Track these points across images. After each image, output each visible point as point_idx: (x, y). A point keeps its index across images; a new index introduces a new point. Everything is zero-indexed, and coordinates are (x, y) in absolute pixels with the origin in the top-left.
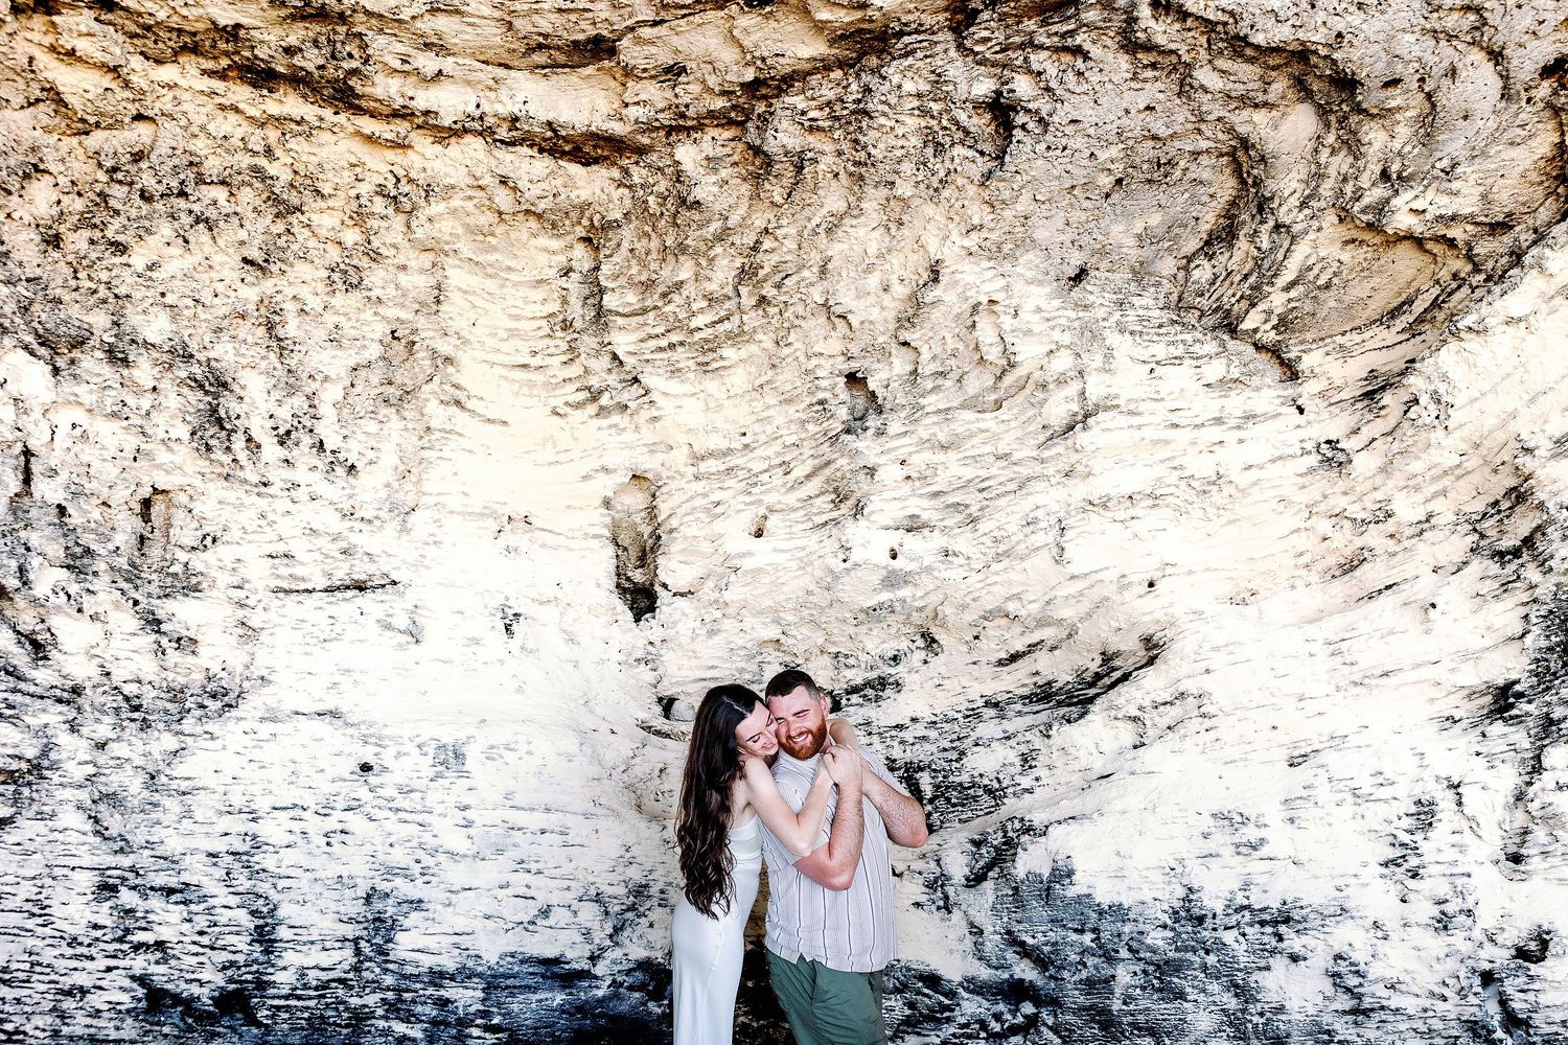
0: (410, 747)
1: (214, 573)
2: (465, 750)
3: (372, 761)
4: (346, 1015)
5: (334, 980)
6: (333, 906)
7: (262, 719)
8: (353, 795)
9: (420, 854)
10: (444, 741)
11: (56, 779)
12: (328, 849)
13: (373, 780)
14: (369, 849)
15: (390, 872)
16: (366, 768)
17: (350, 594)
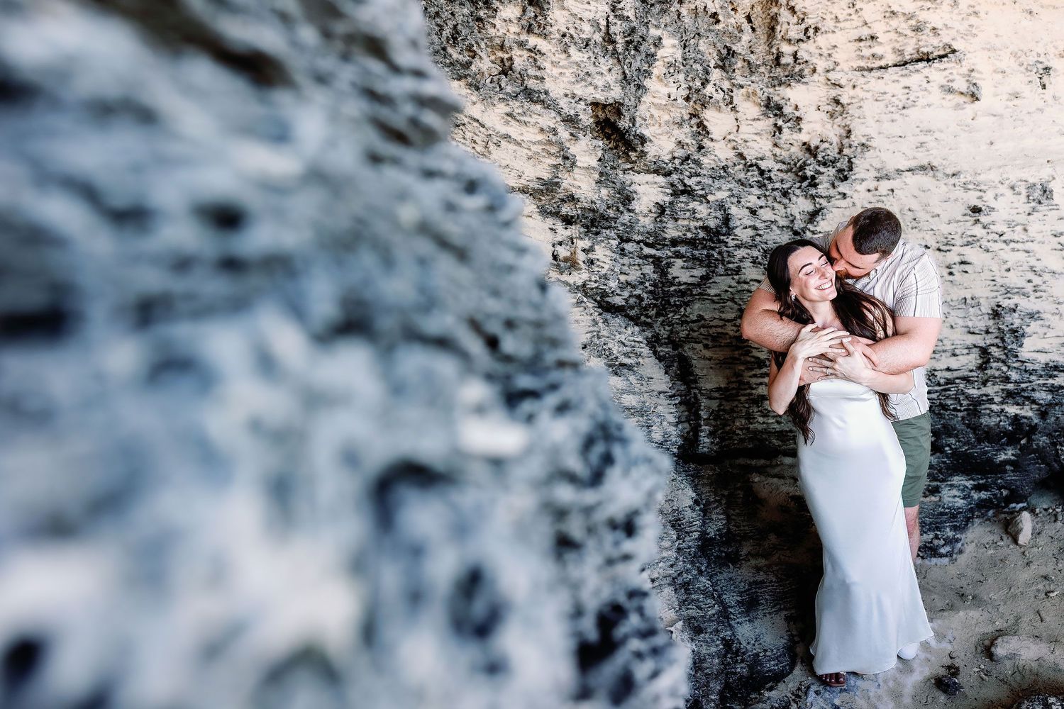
0: (1003, 189)
1: (814, 60)
2: (1051, 186)
3: (980, 204)
4: (965, 403)
5: (957, 378)
6: (960, 322)
7: (878, 179)
8: (969, 233)
9: (1030, 276)
10: (1031, 180)
11: (731, 243)
12: (951, 278)
13: (983, 219)
14: (987, 275)
15: (1008, 292)
16: (976, 210)
17: (921, 65)
